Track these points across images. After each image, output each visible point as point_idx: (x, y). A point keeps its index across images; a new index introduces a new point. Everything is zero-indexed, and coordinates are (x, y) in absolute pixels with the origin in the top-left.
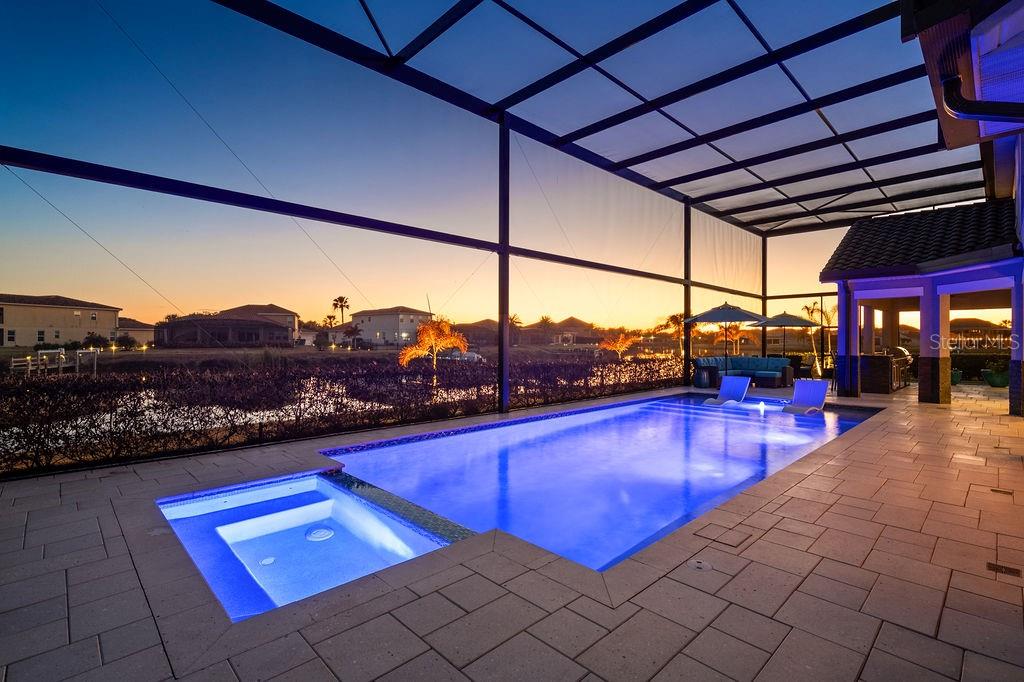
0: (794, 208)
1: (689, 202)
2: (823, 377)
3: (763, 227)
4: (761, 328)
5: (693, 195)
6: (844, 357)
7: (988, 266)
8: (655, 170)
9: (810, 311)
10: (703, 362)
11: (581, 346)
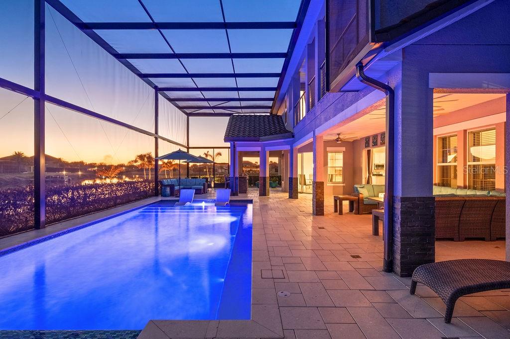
0: (205, 104)
1: (157, 90)
2: (214, 187)
3: (188, 111)
4: (186, 164)
5: (160, 86)
6: (232, 177)
7: (283, 140)
8: (144, 66)
9: (207, 155)
10: (165, 182)
11: (52, 174)
